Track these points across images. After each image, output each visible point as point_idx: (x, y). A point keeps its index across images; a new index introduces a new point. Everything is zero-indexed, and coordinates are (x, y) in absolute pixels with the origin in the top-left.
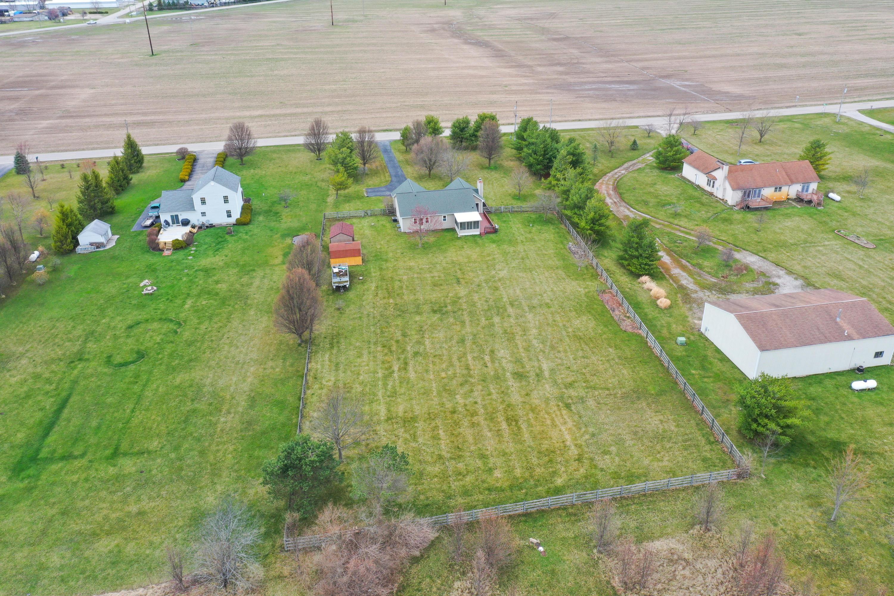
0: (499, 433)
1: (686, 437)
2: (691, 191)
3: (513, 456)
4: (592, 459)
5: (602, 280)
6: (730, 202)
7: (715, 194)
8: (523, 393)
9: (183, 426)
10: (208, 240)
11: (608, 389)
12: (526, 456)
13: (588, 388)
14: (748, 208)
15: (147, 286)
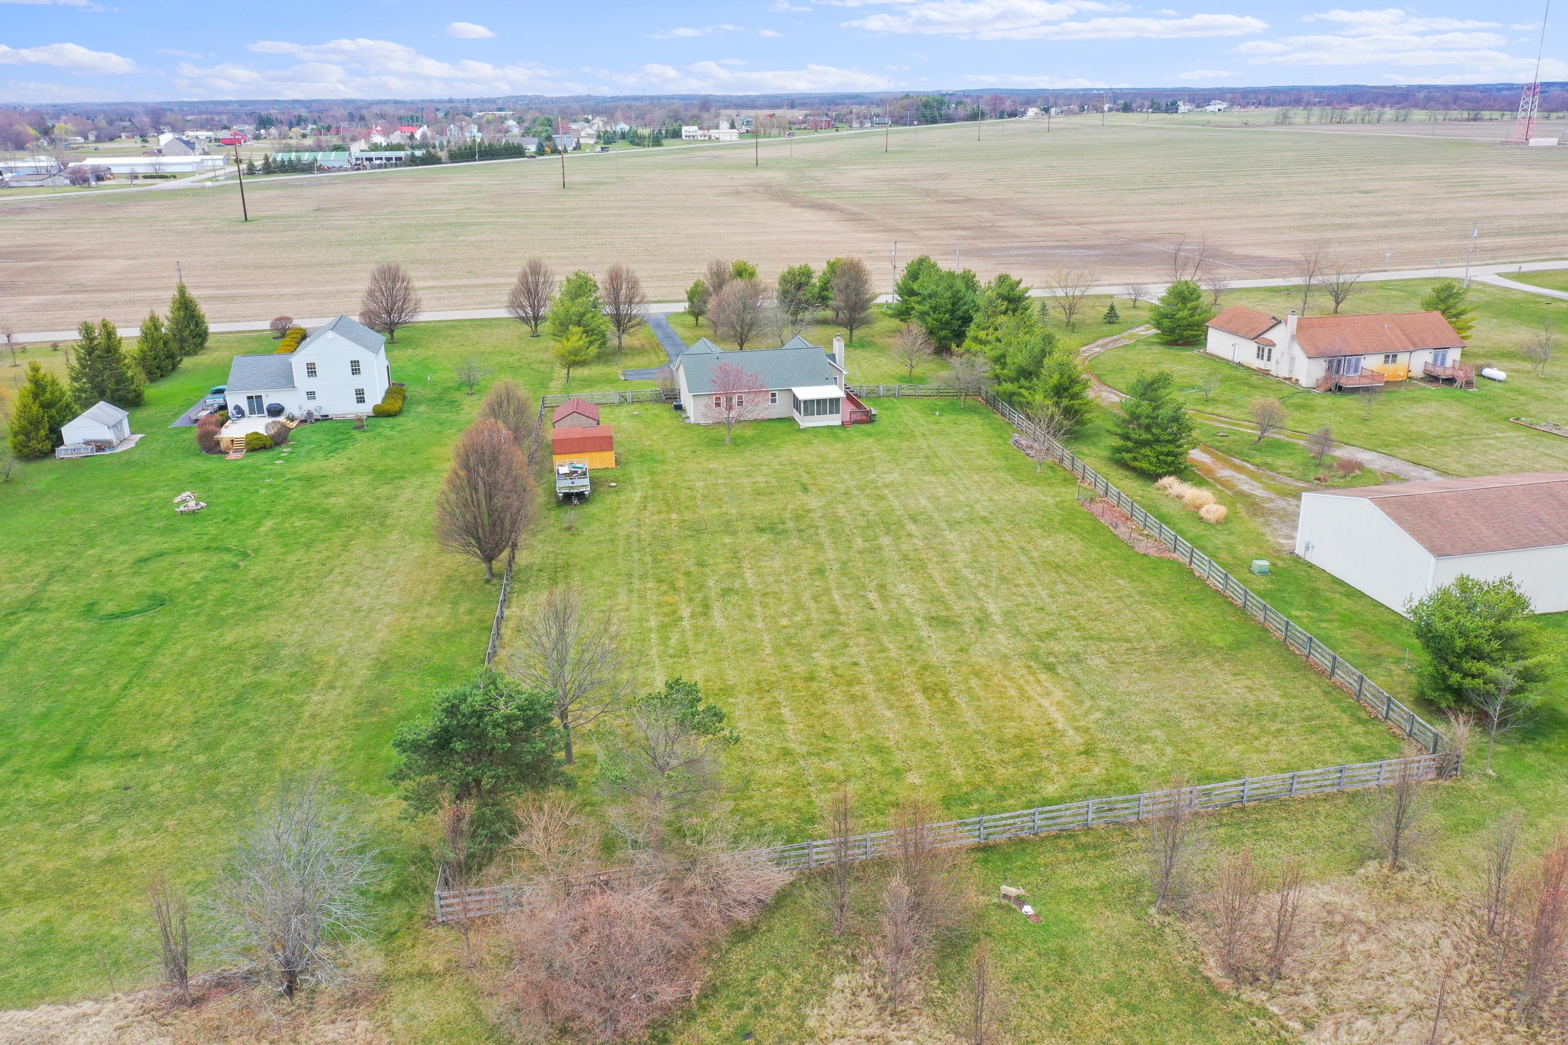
0: (909, 710)
1: (1308, 713)
2: (1227, 371)
3: (945, 749)
4: (1115, 752)
5: (1085, 485)
6: (1305, 382)
7: (1273, 373)
8: (953, 647)
9: (231, 708)
10: (315, 438)
11: (1128, 641)
12: (971, 748)
13: (1085, 639)
14: (1340, 388)
15: (188, 501)
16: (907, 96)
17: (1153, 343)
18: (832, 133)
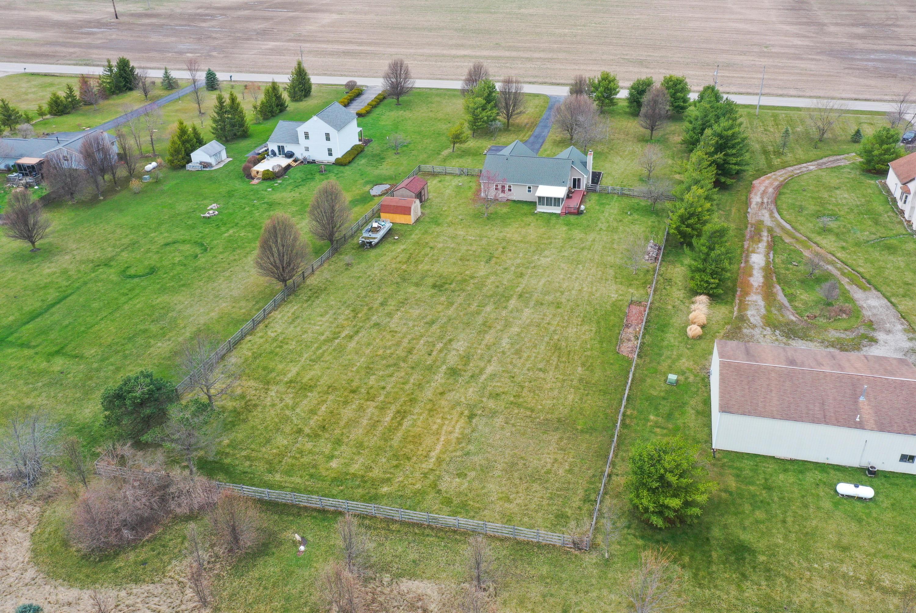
0: (375, 424)
1: (566, 485)
3: (367, 450)
4: (440, 478)
5: (649, 290)
8: (440, 390)
9: (126, 342)
10: (298, 175)
12: (378, 455)
13: (512, 403)
15: (212, 209)
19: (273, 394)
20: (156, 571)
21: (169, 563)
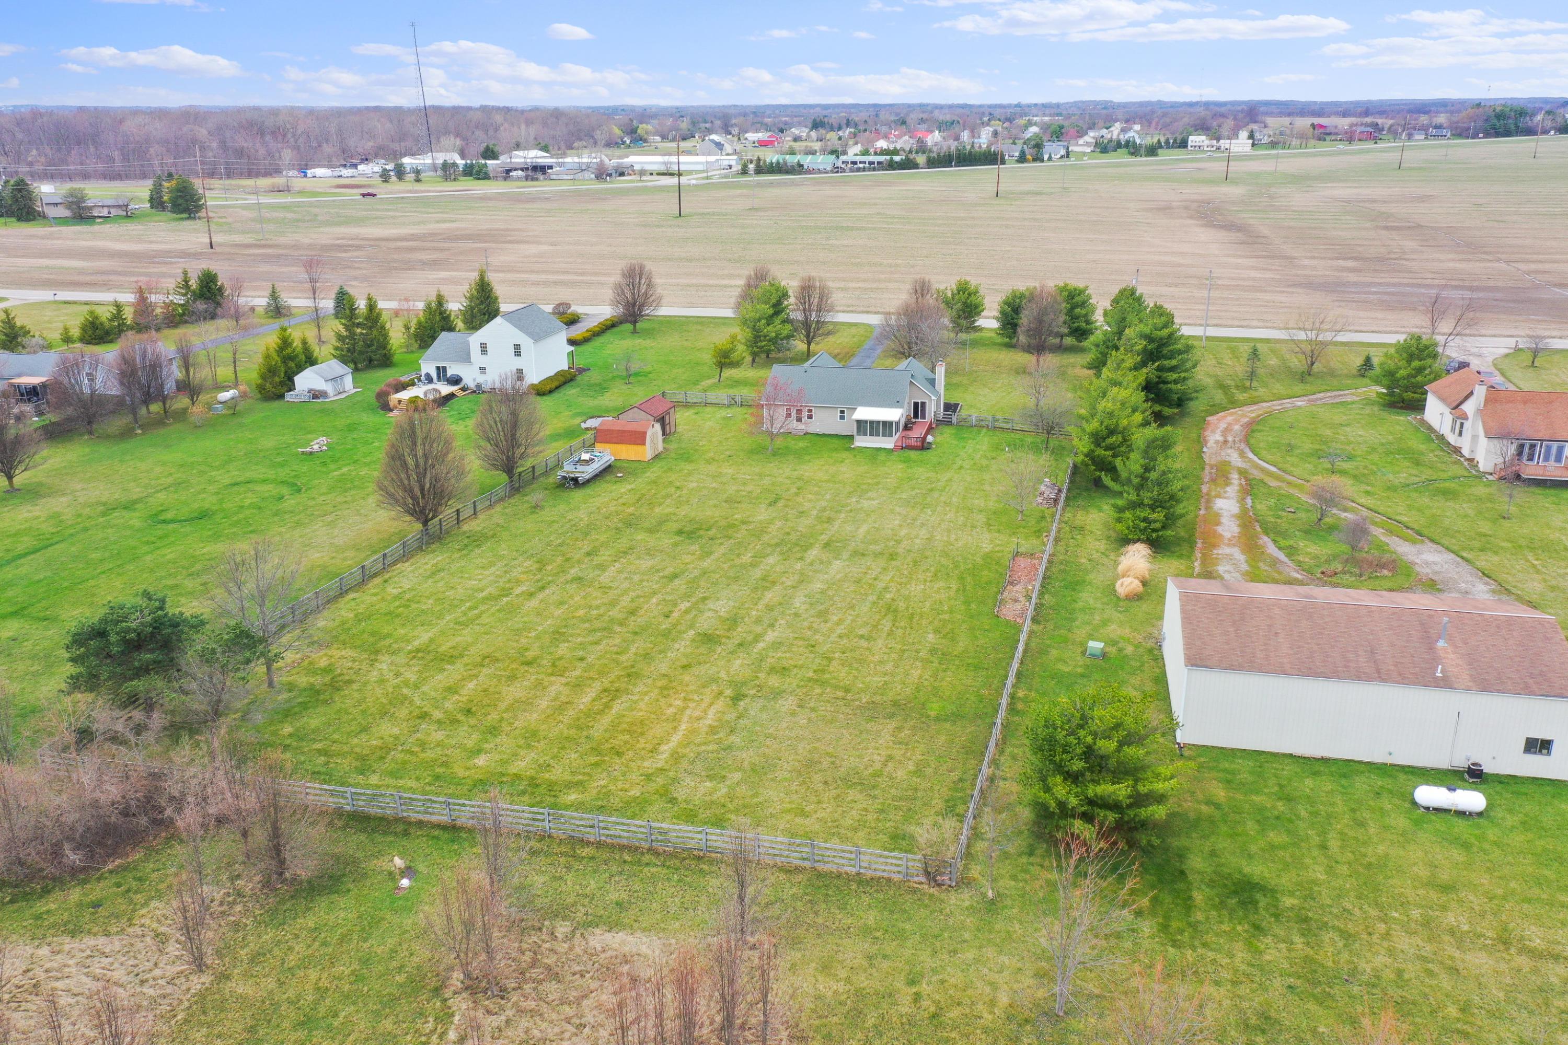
0: (563, 707)
1: (910, 793)
4: (675, 781)
5: (1046, 539)
6: (1482, 467)
7: (1463, 450)
8: (683, 663)
10: (465, 406)
11: (848, 690)
13: (811, 680)
14: (1518, 477)
15: (318, 443)
16: (1479, 105)
17: (1373, 403)
18: (1370, 145)
19: (384, 666)
20: (117, 917)
21: (146, 904)
